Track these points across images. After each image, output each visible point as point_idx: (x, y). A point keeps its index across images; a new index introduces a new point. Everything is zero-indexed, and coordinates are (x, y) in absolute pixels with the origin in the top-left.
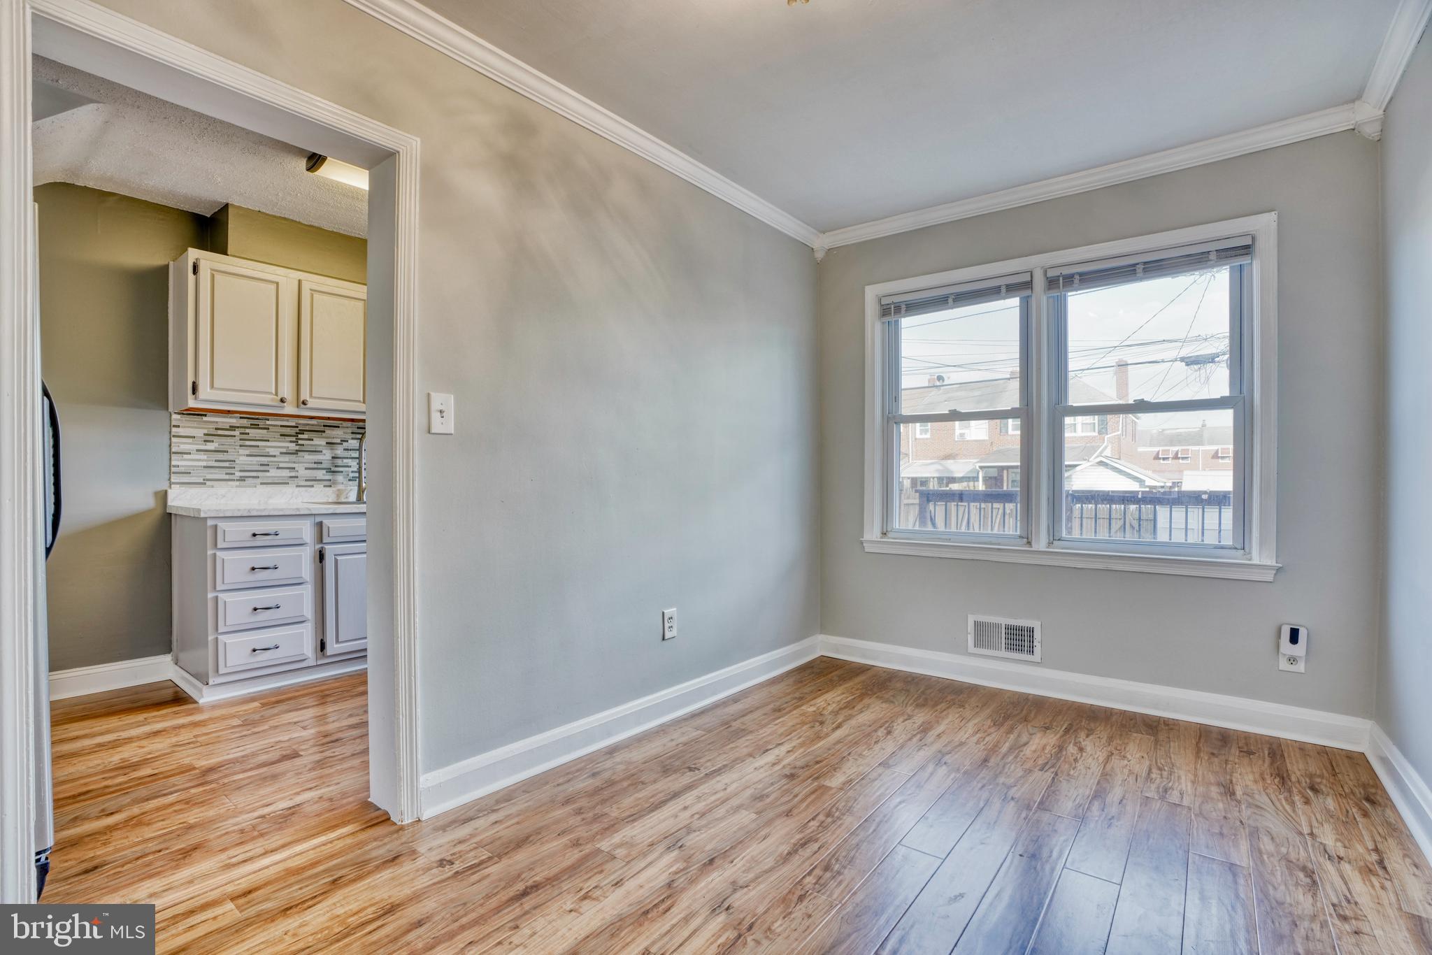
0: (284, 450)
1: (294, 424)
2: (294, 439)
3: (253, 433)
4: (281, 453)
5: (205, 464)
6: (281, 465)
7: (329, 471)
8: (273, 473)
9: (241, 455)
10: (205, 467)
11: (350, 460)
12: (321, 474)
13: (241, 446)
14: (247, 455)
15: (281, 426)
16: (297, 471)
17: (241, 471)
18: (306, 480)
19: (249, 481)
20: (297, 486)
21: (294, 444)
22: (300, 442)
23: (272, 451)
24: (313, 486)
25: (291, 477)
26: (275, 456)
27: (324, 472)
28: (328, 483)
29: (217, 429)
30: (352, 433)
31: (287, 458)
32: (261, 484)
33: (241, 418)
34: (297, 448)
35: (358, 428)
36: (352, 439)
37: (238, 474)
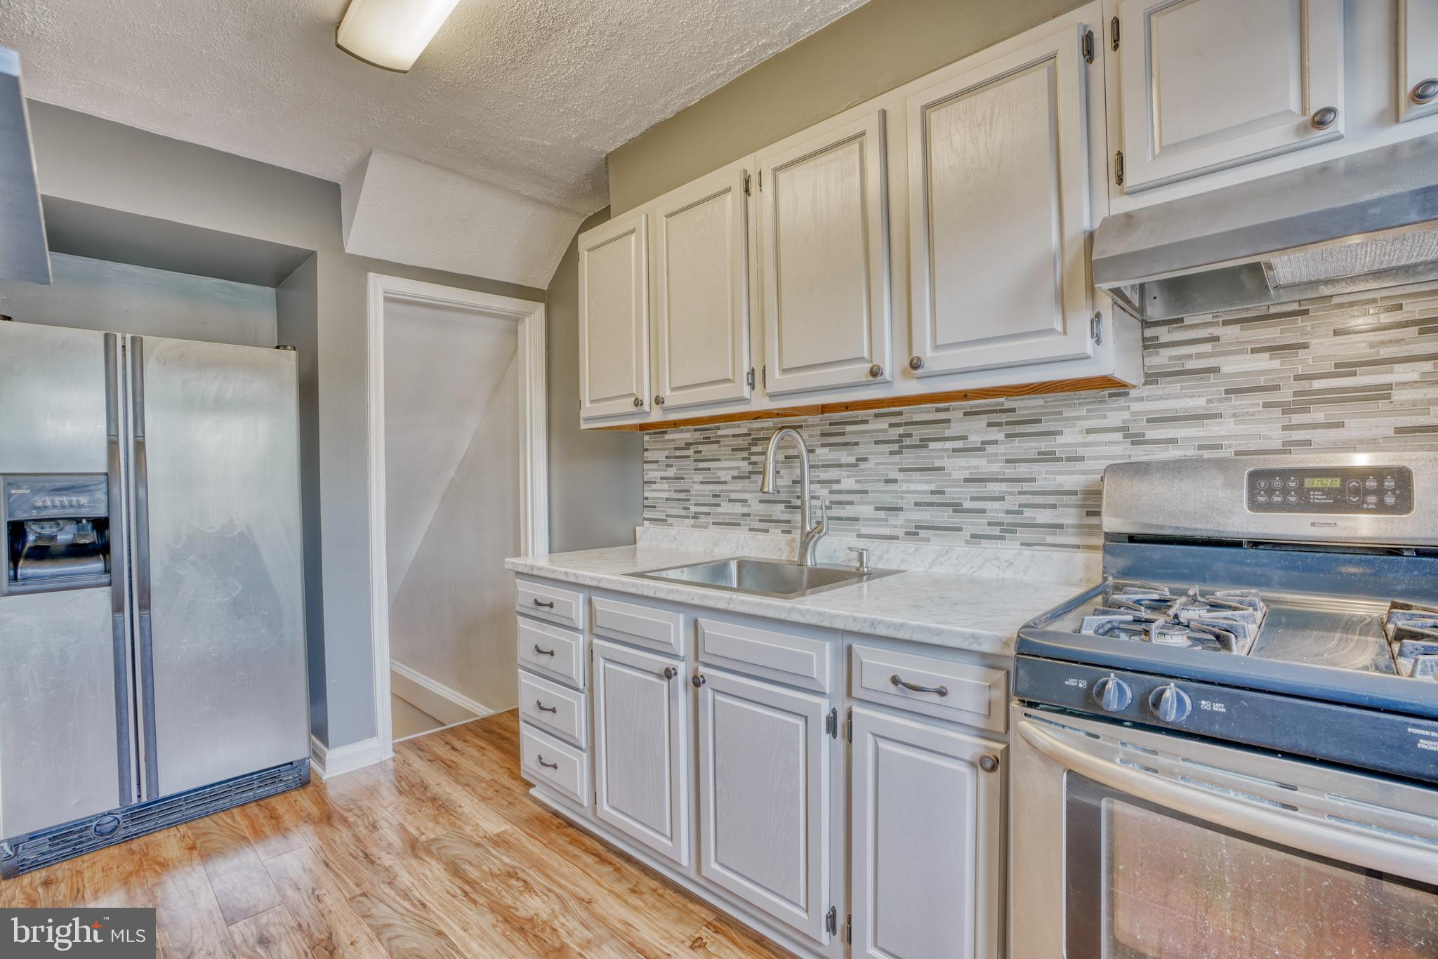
0: (735, 473)
1: (745, 431)
2: (745, 454)
3: (707, 450)
4: (734, 478)
5: (665, 495)
6: (733, 496)
7: (790, 506)
8: (725, 508)
9: (696, 483)
10: (667, 499)
11: (819, 486)
12: (778, 511)
13: (695, 469)
14: (702, 483)
15: (734, 436)
16: (750, 506)
17: (696, 505)
18: (761, 521)
19: (703, 519)
20: (751, 530)
21: (745, 463)
22: (754, 459)
23: (724, 475)
24: (766, 531)
25: (743, 515)
26: (725, 483)
27: (782, 507)
28: (785, 526)
29: (676, 449)
30: (823, 435)
31: (739, 485)
32: (714, 523)
33: (695, 430)
34: (750, 468)
35: (831, 424)
36: (823, 445)
37: (694, 509)
